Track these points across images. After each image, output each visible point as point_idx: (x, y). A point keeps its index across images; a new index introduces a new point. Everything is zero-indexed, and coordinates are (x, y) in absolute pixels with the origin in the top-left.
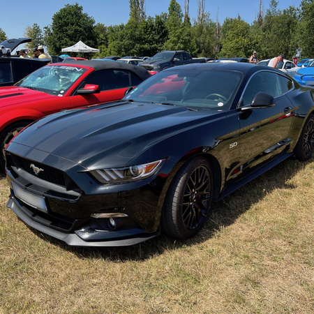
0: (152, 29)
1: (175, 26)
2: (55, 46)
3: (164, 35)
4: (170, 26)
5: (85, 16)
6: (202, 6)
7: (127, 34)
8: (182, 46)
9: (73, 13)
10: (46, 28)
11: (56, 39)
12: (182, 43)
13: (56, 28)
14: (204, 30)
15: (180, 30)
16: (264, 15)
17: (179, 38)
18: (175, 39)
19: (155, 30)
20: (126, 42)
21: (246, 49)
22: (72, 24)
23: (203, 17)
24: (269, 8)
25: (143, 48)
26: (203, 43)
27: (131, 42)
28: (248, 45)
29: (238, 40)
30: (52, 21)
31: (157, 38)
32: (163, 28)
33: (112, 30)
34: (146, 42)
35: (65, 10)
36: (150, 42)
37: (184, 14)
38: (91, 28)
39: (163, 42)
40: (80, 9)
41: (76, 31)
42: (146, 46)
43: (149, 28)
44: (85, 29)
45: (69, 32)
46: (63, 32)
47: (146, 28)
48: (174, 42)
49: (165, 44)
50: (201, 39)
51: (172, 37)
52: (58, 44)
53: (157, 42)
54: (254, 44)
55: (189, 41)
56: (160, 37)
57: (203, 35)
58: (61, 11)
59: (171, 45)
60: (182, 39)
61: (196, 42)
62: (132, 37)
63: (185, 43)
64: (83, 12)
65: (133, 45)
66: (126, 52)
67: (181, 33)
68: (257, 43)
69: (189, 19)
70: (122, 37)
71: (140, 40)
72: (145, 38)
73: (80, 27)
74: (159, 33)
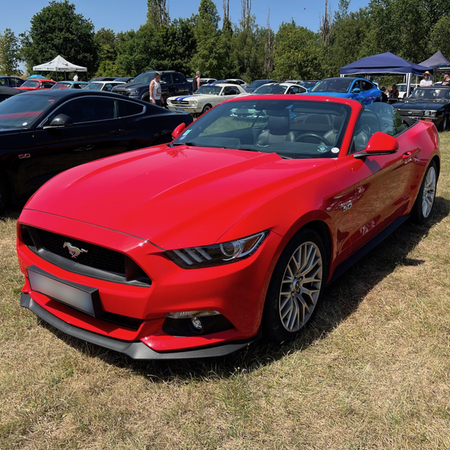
0: (174, 38)
1: (205, 34)
3: (192, 46)
4: (199, 34)
5: (79, 18)
6: (247, 5)
7: (138, 45)
8: (215, 62)
9: (61, 14)
10: (22, 35)
11: (37, 51)
12: (215, 58)
14: (248, 40)
15: (213, 40)
16: (332, 20)
17: (211, 52)
18: (206, 52)
19: (179, 39)
20: (137, 56)
21: (300, 67)
22: (61, 30)
23: (248, 21)
24: (337, 10)
25: (161, 65)
26: (248, 58)
27: (144, 56)
28: (304, 61)
29: (289, 54)
30: (31, 25)
31: (181, 50)
32: (189, 37)
34: (166, 57)
35: (49, 9)
36: (172, 57)
37: (222, 17)
38: (89, 36)
39: (190, 56)
40: (72, 8)
41: (66, 40)
42: (166, 62)
43: (169, 36)
44: (79, 37)
45: (56, 41)
46: (47, 41)
47: (166, 37)
48: (204, 57)
49: (192, 59)
50: (244, 53)
51: (201, 50)
52: (40, 58)
53: (182, 56)
54: (311, 61)
55: (227, 54)
56: (186, 50)
57: (247, 47)
58: (44, 10)
59: (200, 61)
60: (216, 53)
61: (238, 58)
62: (146, 49)
63: (219, 58)
65: (148, 61)
66: (137, 70)
67: (214, 44)
68: (316, 59)
69: (229, 24)
70: (132, 50)
71: (157, 53)
72: (164, 52)
73: (72, 34)
74: (184, 44)
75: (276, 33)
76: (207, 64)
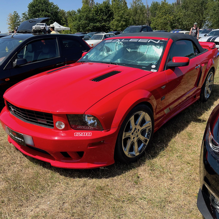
0: (101, 11)
1: (118, 8)
3: (111, 16)
4: (115, 9)
5: (52, 4)
7: (83, 16)
8: (124, 23)
9: (43, 2)
10: (24, 14)
12: (124, 21)
13: (31, 13)
14: (139, 11)
15: (122, 12)
17: (121, 17)
18: (119, 18)
19: (103, 12)
20: (83, 22)
21: (172, 23)
22: (43, 11)
25: (95, 26)
26: (138, 20)
27: (86, 22)
28: (173, 20)
29: (166, 17)
30: (28, 9)
31: (105, 18)
32: (109, 11)
33: (70, 14)
34: (97, 21)
36: (99, 21)
38: (57, 13)
39: (109, 21)
41: (46, 16)
42: (98, 24)
44: (52, 14)
47: (97, 11)
48: (118, 21)
49: (111, 22)
50: (137, 18)
51: (116, 17)
53: (105, 21)
54: (178, 20)
55: (129, 19)
56: (108, 17)
57: (138, 15)
59: (116, 23)
60: (124, 18)
61: (133, 20)
62: (87, 18)
63: (126, 21)
65: (89, 24)
66: (83, 29)
67: (123, 14)
68: (180, 19)
69: (126, 3)
70: (80, 18)
71: (92, 20)
72: (96, 19)
73: (49, 12)
74: (106, 15)
76: (120, 24)
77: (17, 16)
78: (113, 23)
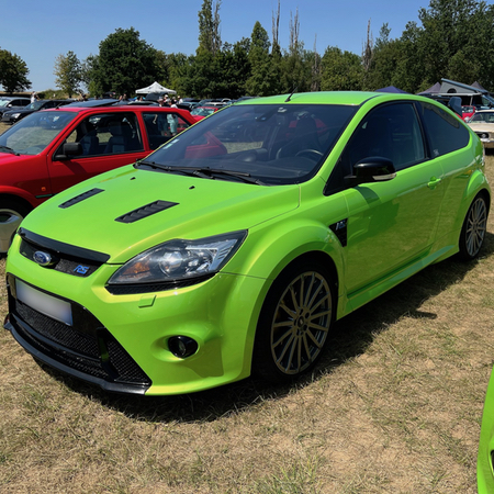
0: (230, 62)
1: (260, 59)
2: (103, 83)
3: (248, 68)
4: (253, 60)
5: (143, 43)
6: (295, 31)
8: (268, 85)
9: (127, 39)
10: (90, 59)
11: (104, 74)
12: (268, 81)
14: (297, 64)
15: (266, 65)
16: (374, 45)
17: (264, 76)
18: (260, 76)
19: (234, 63)
20: (198, 79)
22: (126, 54)
23: (296, 47)
24: (379, 37)
25: (219, 87)
26: (296, 81)
27: (204, 79)
31: (237, 73)
32: (245, 61)
33: (174, 60)
34: (223, 79)
35: (116, 36)
36: (227, 79)
37: (272, 42)
38: (151, 59)
39: (244, 79)
40: (137, 34)
41: (132, 63)
42: (223, 84)
43: (226, 61)
44: (142, 59)
45: (123, 65)
46: (114, 64)
47: (223, 62)
48: (258, 79)
49: (247, 82)
50: (293, 75)
51: (256, 73)
52: (107, 80)
53: (237, 78)
55: (278, 78)
56: (241, 73)
57: (296, 71)
58: (111, 37)
59: (254, 84)
60: (269, 76)
61: (288, 80)
62: (205, 73)
63: (272, 81)
64: (140, 39)
65: (207, 83)
67: (267, 68)
69: (278, 47)
70: (192, 73)
71: (214, 76)
72: (221, 74)
73: (137, 58)
74: (239, 68)
75: (322, 56)
76: (261, 87)
77: (73, 61)
78: (251, 82)
